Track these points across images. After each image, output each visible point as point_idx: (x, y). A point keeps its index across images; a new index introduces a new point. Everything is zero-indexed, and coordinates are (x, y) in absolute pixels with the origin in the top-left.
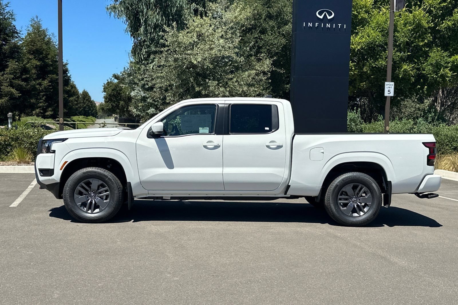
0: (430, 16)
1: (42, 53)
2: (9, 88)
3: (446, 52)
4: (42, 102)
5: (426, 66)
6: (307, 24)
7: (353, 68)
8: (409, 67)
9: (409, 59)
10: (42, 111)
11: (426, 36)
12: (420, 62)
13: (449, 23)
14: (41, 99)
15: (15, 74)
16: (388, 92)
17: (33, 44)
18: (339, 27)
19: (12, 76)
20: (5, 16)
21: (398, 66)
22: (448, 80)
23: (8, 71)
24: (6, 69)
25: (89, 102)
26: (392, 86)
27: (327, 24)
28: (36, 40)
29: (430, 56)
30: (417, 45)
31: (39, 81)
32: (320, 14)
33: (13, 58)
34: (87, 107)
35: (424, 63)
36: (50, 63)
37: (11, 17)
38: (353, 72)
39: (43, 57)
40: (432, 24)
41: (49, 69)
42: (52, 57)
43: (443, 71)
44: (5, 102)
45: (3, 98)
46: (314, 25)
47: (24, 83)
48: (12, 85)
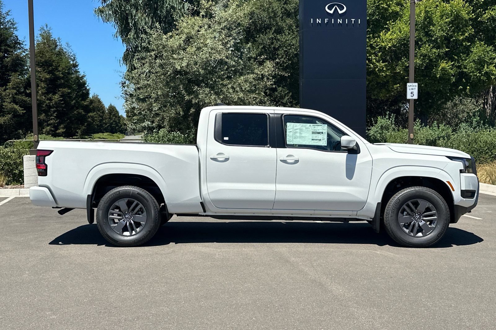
0: (470, 6)
1: (52, 65)
2: (12, 105)
3: (489, 46)
4: (54, 118)
5: (468, 63)
6: (315, 21)
7: (384, 69)
8: (447, 65)
9: (448, 56)
10: (53, 129)
11: (467, 29)
12: (461, 59)
13: (492, 13)
14: (51, 115)
15: (17, 89)
16: (411, 94)
17: (41, 55)
18: (353, 23)
19: (15, 91)
20: (6, 26)
21: (435, 65)
22: (494, 78)
23: (11, 86)
24: (8, 84)
25: (116, 117)
26: (415, 87)
27: (339, 20)
28: (45, 51)
29: (472, 52)
30: (456, 40)
31: (49, 96)
32: (330, 8)
33: (16, 71)
34: (114, 123)
35: (466, 60)
36: (60, 75)
37: (12, 26)
38: (384, 73)
39: (53, 70)
40: (473, 14)
41: (59, 82)
42: (63, 69)
43: (487, 68)
44: (8, 120)
45: (6, 115)
46: (323, 21)
47: (28, 98)
48: (15, 101)
